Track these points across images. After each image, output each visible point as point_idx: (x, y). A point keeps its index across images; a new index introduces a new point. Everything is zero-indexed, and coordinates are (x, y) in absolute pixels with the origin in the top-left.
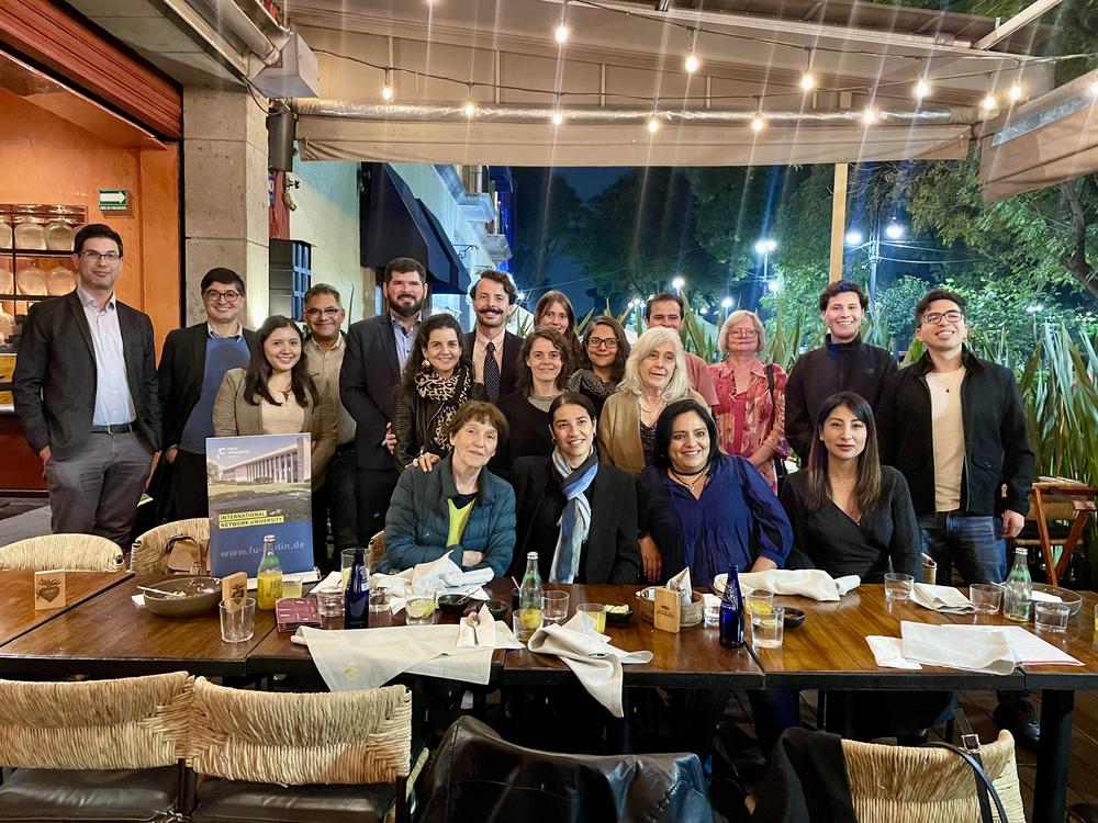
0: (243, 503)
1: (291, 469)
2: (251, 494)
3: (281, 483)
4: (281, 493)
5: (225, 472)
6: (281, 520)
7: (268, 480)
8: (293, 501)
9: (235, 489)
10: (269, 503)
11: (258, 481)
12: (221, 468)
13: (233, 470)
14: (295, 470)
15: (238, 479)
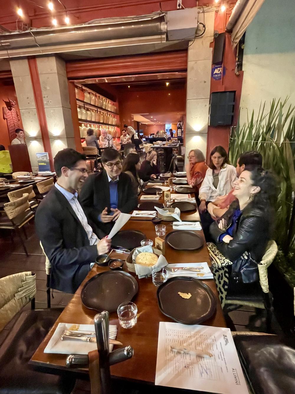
4: (46, 161)
6: (46, 164)
10: (44, 162)
11: (42, 159)
12: (38, 157)
14: (47, 158)
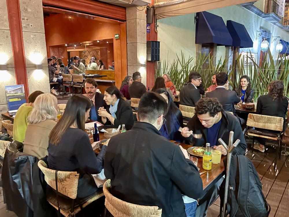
0: (13, 97)
1: (21, 91)
2: (14, 96)
3: (19, 93)
4: (20, 95)
5: (9, 92)
7: (17, 93)
8: (22, 97)
9: (11, 95)
10: (18, 97)
11: (15, 93)
13: (10, 91)
14: (22, 91)
15: (12, 93)
